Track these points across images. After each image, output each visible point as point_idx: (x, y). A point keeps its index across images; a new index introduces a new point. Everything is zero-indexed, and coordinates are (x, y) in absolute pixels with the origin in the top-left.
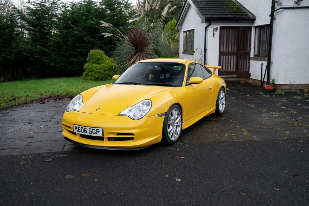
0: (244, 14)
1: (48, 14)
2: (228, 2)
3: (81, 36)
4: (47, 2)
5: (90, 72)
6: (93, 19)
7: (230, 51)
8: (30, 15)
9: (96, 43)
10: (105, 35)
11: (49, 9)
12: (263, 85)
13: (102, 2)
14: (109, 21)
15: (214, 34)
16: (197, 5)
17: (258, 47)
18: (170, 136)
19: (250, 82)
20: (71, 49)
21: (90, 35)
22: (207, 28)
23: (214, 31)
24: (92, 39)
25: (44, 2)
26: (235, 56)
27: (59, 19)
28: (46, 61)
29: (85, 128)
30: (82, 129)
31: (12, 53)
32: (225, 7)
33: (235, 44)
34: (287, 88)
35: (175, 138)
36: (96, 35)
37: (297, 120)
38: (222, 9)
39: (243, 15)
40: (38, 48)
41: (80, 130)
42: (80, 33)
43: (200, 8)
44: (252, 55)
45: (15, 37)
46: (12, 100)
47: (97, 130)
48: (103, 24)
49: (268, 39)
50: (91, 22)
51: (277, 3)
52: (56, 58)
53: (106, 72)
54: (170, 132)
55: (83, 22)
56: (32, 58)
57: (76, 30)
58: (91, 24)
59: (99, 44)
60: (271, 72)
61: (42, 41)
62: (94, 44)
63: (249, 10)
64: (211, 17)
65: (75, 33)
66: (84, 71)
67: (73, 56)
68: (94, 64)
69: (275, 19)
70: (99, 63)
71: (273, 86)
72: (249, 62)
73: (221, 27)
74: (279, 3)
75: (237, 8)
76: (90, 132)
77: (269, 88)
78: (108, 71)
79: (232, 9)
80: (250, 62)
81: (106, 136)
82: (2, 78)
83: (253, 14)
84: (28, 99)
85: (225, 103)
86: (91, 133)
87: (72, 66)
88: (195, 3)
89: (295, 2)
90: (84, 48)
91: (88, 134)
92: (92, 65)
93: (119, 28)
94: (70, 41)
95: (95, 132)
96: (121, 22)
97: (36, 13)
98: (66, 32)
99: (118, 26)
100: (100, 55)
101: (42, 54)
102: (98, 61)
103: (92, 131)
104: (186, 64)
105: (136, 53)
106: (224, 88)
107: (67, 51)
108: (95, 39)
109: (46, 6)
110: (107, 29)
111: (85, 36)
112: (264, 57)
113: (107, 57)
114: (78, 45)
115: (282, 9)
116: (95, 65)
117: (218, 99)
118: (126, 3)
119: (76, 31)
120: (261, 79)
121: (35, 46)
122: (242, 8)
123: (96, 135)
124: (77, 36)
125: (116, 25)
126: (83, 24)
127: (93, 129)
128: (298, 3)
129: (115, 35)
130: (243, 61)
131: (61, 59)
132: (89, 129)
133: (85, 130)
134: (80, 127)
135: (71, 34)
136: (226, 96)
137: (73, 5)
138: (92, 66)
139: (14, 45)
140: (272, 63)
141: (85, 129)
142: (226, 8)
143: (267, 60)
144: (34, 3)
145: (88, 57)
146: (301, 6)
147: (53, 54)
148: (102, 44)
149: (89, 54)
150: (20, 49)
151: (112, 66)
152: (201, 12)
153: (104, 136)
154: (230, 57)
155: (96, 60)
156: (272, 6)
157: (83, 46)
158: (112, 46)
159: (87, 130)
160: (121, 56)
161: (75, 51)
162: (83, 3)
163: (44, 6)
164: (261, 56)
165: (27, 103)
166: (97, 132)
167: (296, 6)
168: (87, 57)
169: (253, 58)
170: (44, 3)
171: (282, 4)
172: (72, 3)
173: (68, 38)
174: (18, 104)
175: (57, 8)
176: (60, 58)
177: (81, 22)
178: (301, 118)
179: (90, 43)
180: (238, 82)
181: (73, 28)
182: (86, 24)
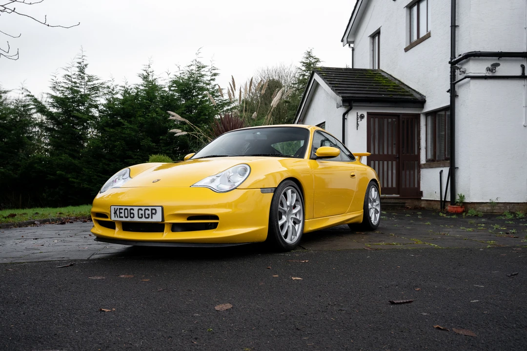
0: (407, 94)
1: (84, 105)
2: (380, 78)
3: (136, 139)
4: (83, 87)
6: (157, 111)
7: (385, 153)
8: (54, 106)
10: (176, 133)
11: (85, 97)
12: (444, 208)
13: (172, 86)
14: (184, 115)
15: (357, 124)
16: (328, 81)
17: (432, 148)
18: (283, 233)
19: (423, 206)
20: (117, 159)
21: (151, 137)
22: (346, 116)
23: (357, 119)
24: (154, 144)
25: (78, 87)
26: (394, 163)
27: (100, 112)
28: (74, 180)
29: (131, 209)
30: (126, 211)
31: (18, 166)
32: (374, 85)
33: (394, 146)
34: (486, 210)
35: (291, 240)
36: (161, 137)
37: (508, 233)
38: (370, 87)
39: (404, 95)
40: (63, 158)
41: (122, 215)
42: (134, 134)
43: (334, 85)
44: (423, 161)
45: (26, 140)
46: (8, 217)
47: (152, 209)
48: (174, 116)
49: (448, 131)
50: (153, 115)
51: (459, 70)
52: (91, 175)
54: (282, 226)
55: (140, 116)
56: (51, 174)
57: (128, 128)
58: (154, 118)
60: (456, 184)
61: (70, 148)
63: (415, 89)
64: (352, 97)
65: (127, 132)
69: (458, 96)
71: (461, 207)
72: (419, 172)
73: (368, 114)
74: (461, 70)
75: (393, 86)
76: (140, 216)
77: (455, 209)
79: (386, 87)
80: (421, 172)
81: (169, 221)
83: (420, 94)
84: (37, 218)
85: (379, 210)
86: (141, 218)
88: (325, 78)
89: (487, 68)
90: (139, 159)
91: (136, 219)
93: (200, 125)
94: (117, 146)
95: (148, 214)
96: (203, 117)
97: (63, 101)
98: (111, 132)
99: (199, 122)
101: (69, 168)
103: (143, 212)
104: (309, 129)
106: (377, 184)
107: (110, 165)
109: (81, 92)
111: (143, 139)
112: (443, 160)
114: (130, 153)
115: (467, 79)
117: (367, 200)
118: (213, 88)
119: (128, 130)
120: (440, 198)
121: (58, 155)
122: (402, 86)
123: (150, 220)
124: (128, 139)
125: (196, 121)
126: (139, 118)
127: (145, 209)
128: (492, 70)
129: (192, 133)
130: (408, 173)
131: (101, 177)
132: (139, 209)
133: (131, 213)
134: (122, 209)
135: (119, 135)
136: (381, 196)
137: (126, 91)
139: (22, 155)
140: (458, 168)
141: (132, 211)
142: (376, 85)
143: (449, 165)
144: (62, 89)
146: (497, 74)
147: (87, 168)
150: (31, 160)
152: (336, 90)
153: (166, 222)
154: (385, 163)
156: (451, 76)
157: (138, 155)
159: (135, 212)
162: (142, 88)
163: (78, 92)
164: (438, 161)
165: (34, 224)
166: (152, 214)
167: (489, 74)
169: (424, 164)
170: (78, 89)
171: (467, 72)
172: (124, 87)
173: (115, 141)
174: (19, 223)
175: (98, 96)
176: (98, 176)
177: (137, 116)
178: (514, 231)
180: (401, 205)
181: (124, 125)
182: (146, 118)
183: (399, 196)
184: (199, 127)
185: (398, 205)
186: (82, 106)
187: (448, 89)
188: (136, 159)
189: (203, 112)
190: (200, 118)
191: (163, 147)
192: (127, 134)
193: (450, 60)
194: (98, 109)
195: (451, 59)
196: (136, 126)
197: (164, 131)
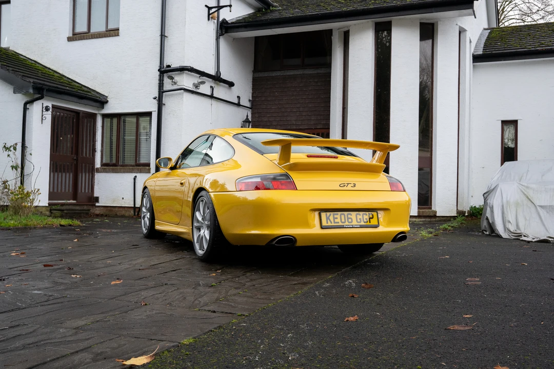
12: (138, 215)
15: (42, 116)
17: (114, 151)
19: (97, 212)
22: (28, 105)
23: (43, 111)
44: (98, 164)
51: (171, 80)
64: (44, 84)
69: (164, 104)
73: (53, 107)
74: (174, 81)
80: (96, 176)
83: (98, 93)
89: (193, 84)
112: (132, 166)
128: (197, 86)
146: (199, 90)
156: (160, 84)
167: (195, 89)
169: (99, 168)
171: (178, 84)
180: (86, 212)
183: (75, 202)
185: (84, 212)
187: (154, 96)
193: (158, 68)
195: (160, 67)
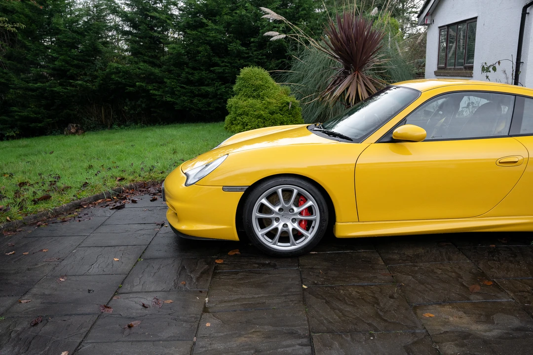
1: (162, 2)
3: (223, 42)
5: (241, 115)
6: (247, 7)
9: (251, 56)
10: (272, 37)
14: (278, 11)
20: (202, 68)
21: (239, 40)
24: (244, 48)
27: (180, 10)
28: (156, 93)
31: (96, 77)
36: (252, 40)
40: (141, 67)
42: (219, 37)
45: (101, 47)
46: (39, 200)
48: (268, 14)
50: (241, 13)
52: (173, 86)
53: (275, 116)
55: (226, 14)
56: (130, 86)
57: (212, 29)
58: (243, 16)
59: (257, 58)
61: (150, 54)
62: (248, 57)
65: (211, 35)
66: (227, 113)
67: (206, 82)
68: (249, 97)
70: (259, 96)
78: (279, 115)
82: (73, 126)
87: (204, 101)
90: (227, 66)
92: (245, 100)
93: (299, 23)
94: (202, 52)
96: (302, 12)
98: (193, 34)
100: (262, 79)
101: (149, 78)
102: (256, 91)
105: (346, 74)
107: (194, 73)
108: (249, 48)
110: (275, 27)
111: (230, 42)
113: (276, 84)
114: (216, 59)
116: (251, 101)
119: (213, 32)
121: (137, 63)
124: (213, 42)
125: (294, 18)
126: (225, 17)
129: (292, 36)
131: (184, 88)
135: (203, 38)
138: (245, 102)
139: (99, 63)
145: (237, 84)
147: (168, 79)
148: (264, 57)
149: (238, 76)
150: (108, 70)
151: (288, 104)
155: (254, 90)
157: (225, 62)
158: (282, 62)
160: (305, 81)
161: (211, 71)
165: (80, 207)
168: (234, 83)
173: (198, 46)
174: (55, 210)
176: (182, 87)
177: (223, 14)
179: (239, 55)
181: (207, 25)
182: (233, 16)
184: (296, 25)
186: (159, 3)
188: (223, 66)
189: (302, 6)
190: (298, 13)
191: (255, 51)
192: (213, 37)
194: (177, 6)
196: (222, 26)
197: (255, 31)
